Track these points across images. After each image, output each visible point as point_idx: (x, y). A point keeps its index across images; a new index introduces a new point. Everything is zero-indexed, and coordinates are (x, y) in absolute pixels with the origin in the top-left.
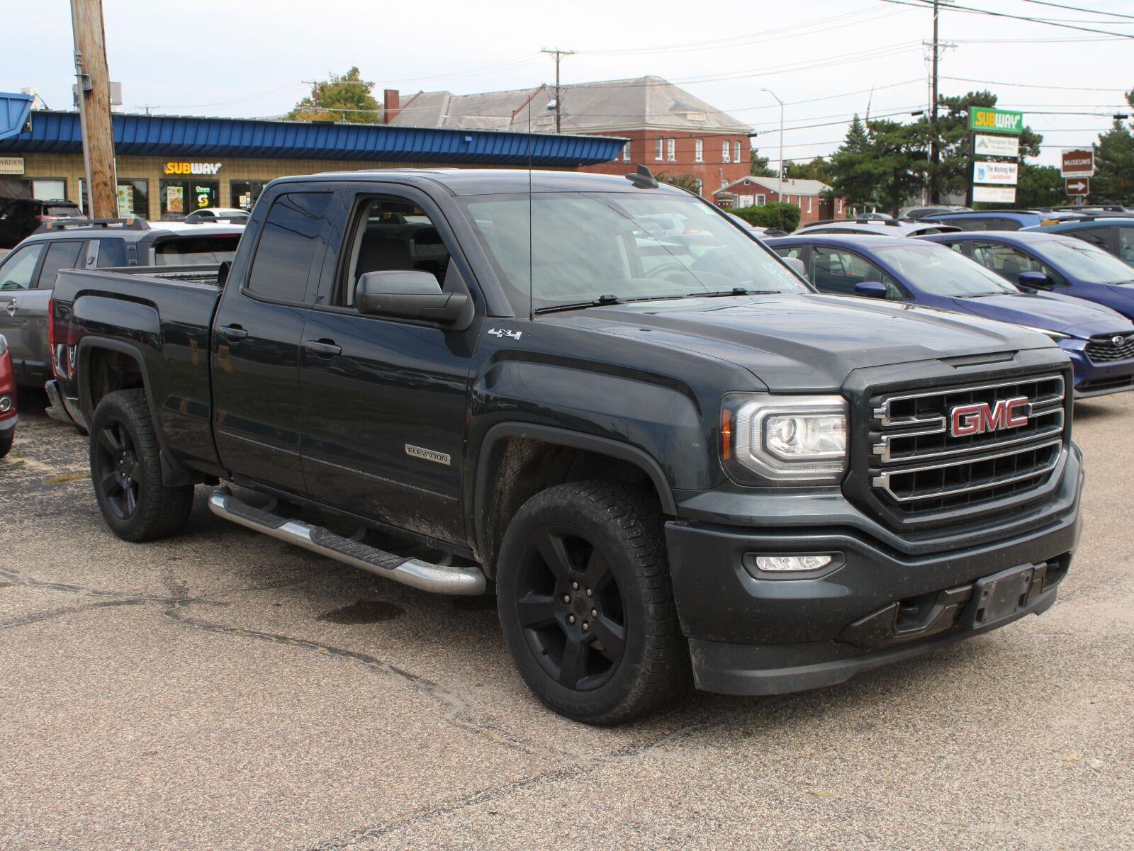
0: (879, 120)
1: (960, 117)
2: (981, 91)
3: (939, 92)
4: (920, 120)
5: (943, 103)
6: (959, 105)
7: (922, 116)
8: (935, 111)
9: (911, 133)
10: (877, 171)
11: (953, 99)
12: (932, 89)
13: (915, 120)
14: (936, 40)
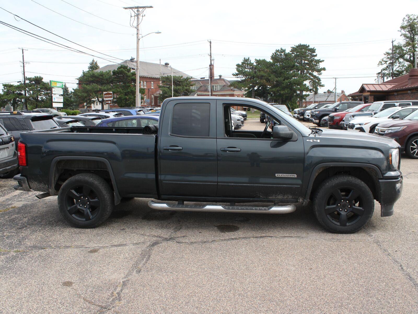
0: (7, 84)
1: (32, 83)
2: (39, 76)
3: (25, 76)
4: (20, 84)
5: (27, 79)
6: (32, 80)
7: (20, 83)
8: (25, 81)
9: (18, 87)
10: (9, 99)
11: (30, 78)
12: (23, 75)
13: (19, 84)
14: (23, 61)
